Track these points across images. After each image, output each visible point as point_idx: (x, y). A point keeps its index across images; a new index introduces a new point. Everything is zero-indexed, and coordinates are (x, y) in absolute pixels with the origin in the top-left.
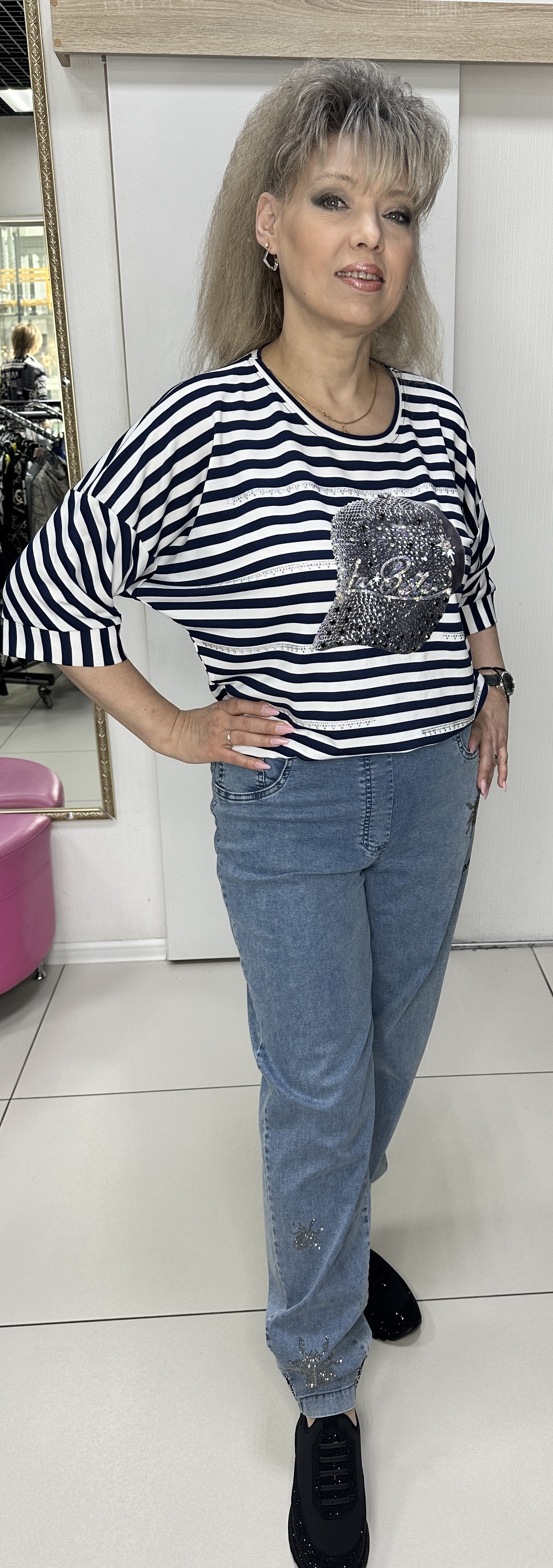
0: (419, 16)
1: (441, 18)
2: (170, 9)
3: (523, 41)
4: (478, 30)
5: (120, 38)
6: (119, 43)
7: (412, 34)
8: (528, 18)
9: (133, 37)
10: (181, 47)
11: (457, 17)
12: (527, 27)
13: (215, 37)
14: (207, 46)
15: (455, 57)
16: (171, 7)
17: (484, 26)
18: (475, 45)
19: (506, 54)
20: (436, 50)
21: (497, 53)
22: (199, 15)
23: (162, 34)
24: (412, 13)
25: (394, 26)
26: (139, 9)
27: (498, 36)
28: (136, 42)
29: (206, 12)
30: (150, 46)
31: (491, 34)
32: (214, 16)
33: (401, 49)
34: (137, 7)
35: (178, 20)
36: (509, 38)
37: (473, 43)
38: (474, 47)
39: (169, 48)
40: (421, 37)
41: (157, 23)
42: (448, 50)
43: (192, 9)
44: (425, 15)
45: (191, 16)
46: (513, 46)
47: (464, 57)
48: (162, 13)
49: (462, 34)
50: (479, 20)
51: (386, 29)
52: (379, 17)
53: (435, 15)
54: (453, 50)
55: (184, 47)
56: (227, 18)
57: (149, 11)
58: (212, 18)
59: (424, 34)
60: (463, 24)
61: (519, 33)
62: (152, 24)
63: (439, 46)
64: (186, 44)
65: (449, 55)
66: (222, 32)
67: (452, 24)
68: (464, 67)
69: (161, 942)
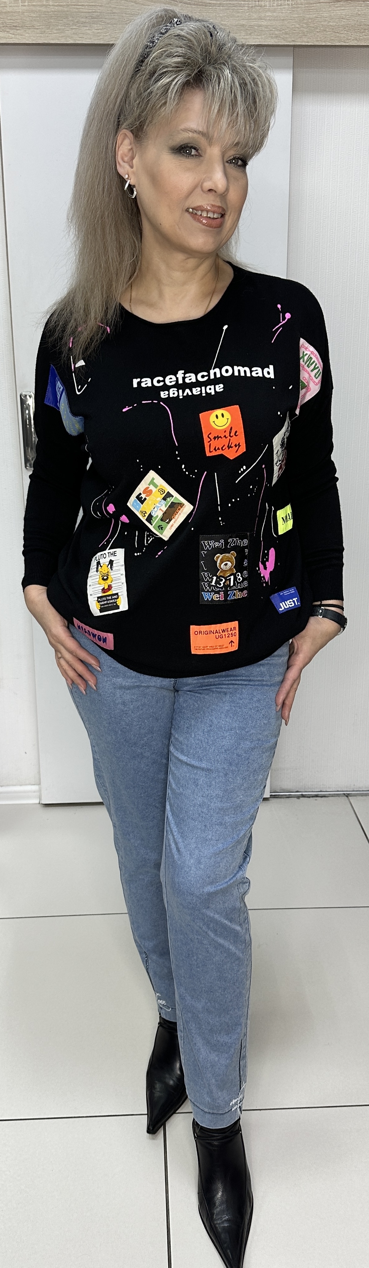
0: (260, 8)
1: (277, 8)
2: (50, 6)
3: (348, 27)
4: (310, 18)
5: (8, 30)
6: (7, 35)
7: (252, 24)
8: (352, 8)
9: (18, 30)
10: (59, 37)
11: (292, 8)
12: (351, 16)
13: (87, 29)
14: (81, 36)
15: (289, 42)
16: (51, 3)
17: (314, 15)
18: (307, 31)
19: (333, 38)
20: (274, 36)
21: (325, 38)
22: (74, 10)
23: (44, 27)
24: (254, 5)
25: (238, 16)
26: (25, 6)
27: (326, 23)
28: (22, 34)
29: (80, 7)
30: (34, 37)
31: (319, 21)
32: (87, 11)
33: (244, 36)
34: (22, 4)
35: (57, 14)
36: (336, 25)
37: (305, 30)
38: (306, 33)
39: (49, 38)
40: (261, 25)
41: (39, 17)
42: (284, 35)
43: (68, 5)
44: (265, 6)
45: (67, 11)
46: (339, 32)
47: (297, 42)
48: (43, 9)
49: (296, 22)
50: (309, 10)
51: (231, 19)
52: (226, 9)
53: (272, 6)
54: (288, 36)
55: (62, 37)
56: (98, 12)
57: (33, 8)
58: (85, 12)
59: (264, 23)
60: (296, 14)
61: (345, 20)
62: (34, 18)
63: (276, 32)
64: (63, 35)
65: (284, 40)
66: (93, 24)
67: (287, 14)
68: (297, 49)
69: (35, 788)
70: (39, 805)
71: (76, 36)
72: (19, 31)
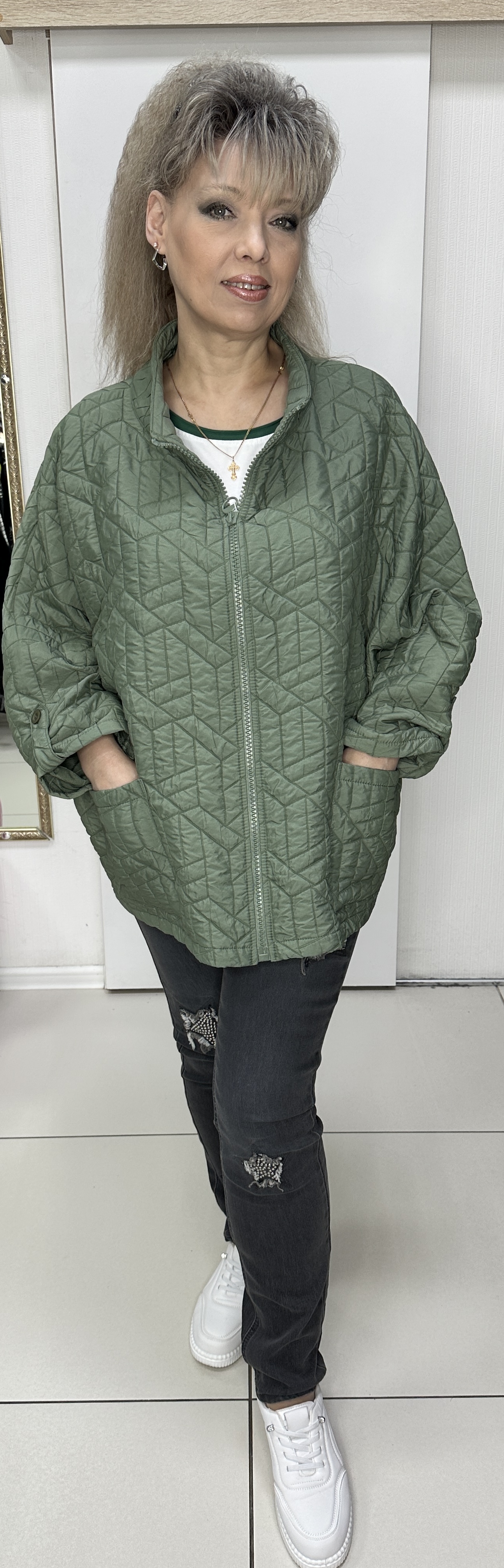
5: (64, 10)
6: (63, 16)
9: (76, 9)
10: (130, 17)
13: (165, 5)
14: (157, 15)
15: (426, 17)
18: (449, 3)
19: (482, 11)
20: (406, 10)
21: (473, 11)
23: (109, 5)
28: (81, 14)
30: (96, 17)
33: (367, 11)
37: (446, 2)
38: (447, 5)
39: (115, 18)
42: (419, 9)
47: (435, 16)
54: (424, 10)
55: (133, 17)
63: (409, 5)
64: (134, 14)
65: (419, 15)
68: (436, 28)
69: (99, 969)
70: (103, 991)
71: (151, 15)
72: (78, 11)
